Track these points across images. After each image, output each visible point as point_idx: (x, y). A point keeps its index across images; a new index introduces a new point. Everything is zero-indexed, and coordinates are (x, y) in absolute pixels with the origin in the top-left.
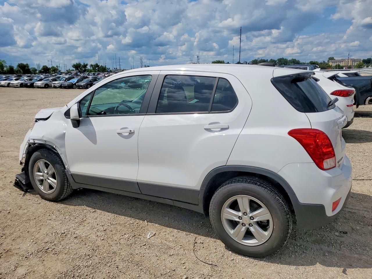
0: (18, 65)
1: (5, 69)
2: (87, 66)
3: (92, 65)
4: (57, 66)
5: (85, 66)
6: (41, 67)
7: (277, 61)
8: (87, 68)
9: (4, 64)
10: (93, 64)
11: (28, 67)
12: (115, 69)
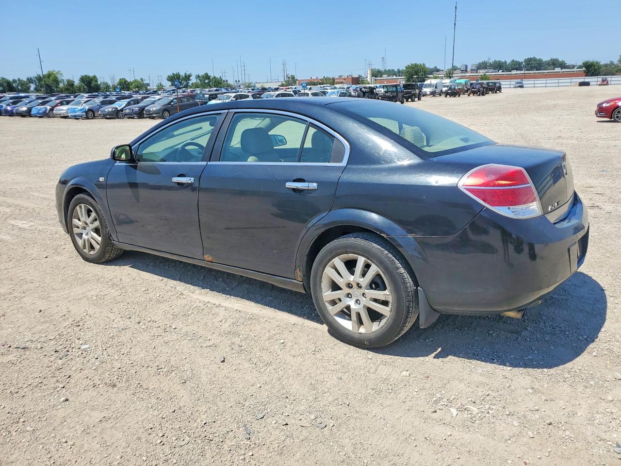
0: (81, 79)
1: (61, 85)
2: (191, 78)
3: (198, 77)
4: (142, 79)
5: (188, 77)
6: (117, 81)
7: (524, 63)
8: (190, 80)
9: (60, 78)
10: (200, 75)
11: (96, 81)
12: (236, 81)
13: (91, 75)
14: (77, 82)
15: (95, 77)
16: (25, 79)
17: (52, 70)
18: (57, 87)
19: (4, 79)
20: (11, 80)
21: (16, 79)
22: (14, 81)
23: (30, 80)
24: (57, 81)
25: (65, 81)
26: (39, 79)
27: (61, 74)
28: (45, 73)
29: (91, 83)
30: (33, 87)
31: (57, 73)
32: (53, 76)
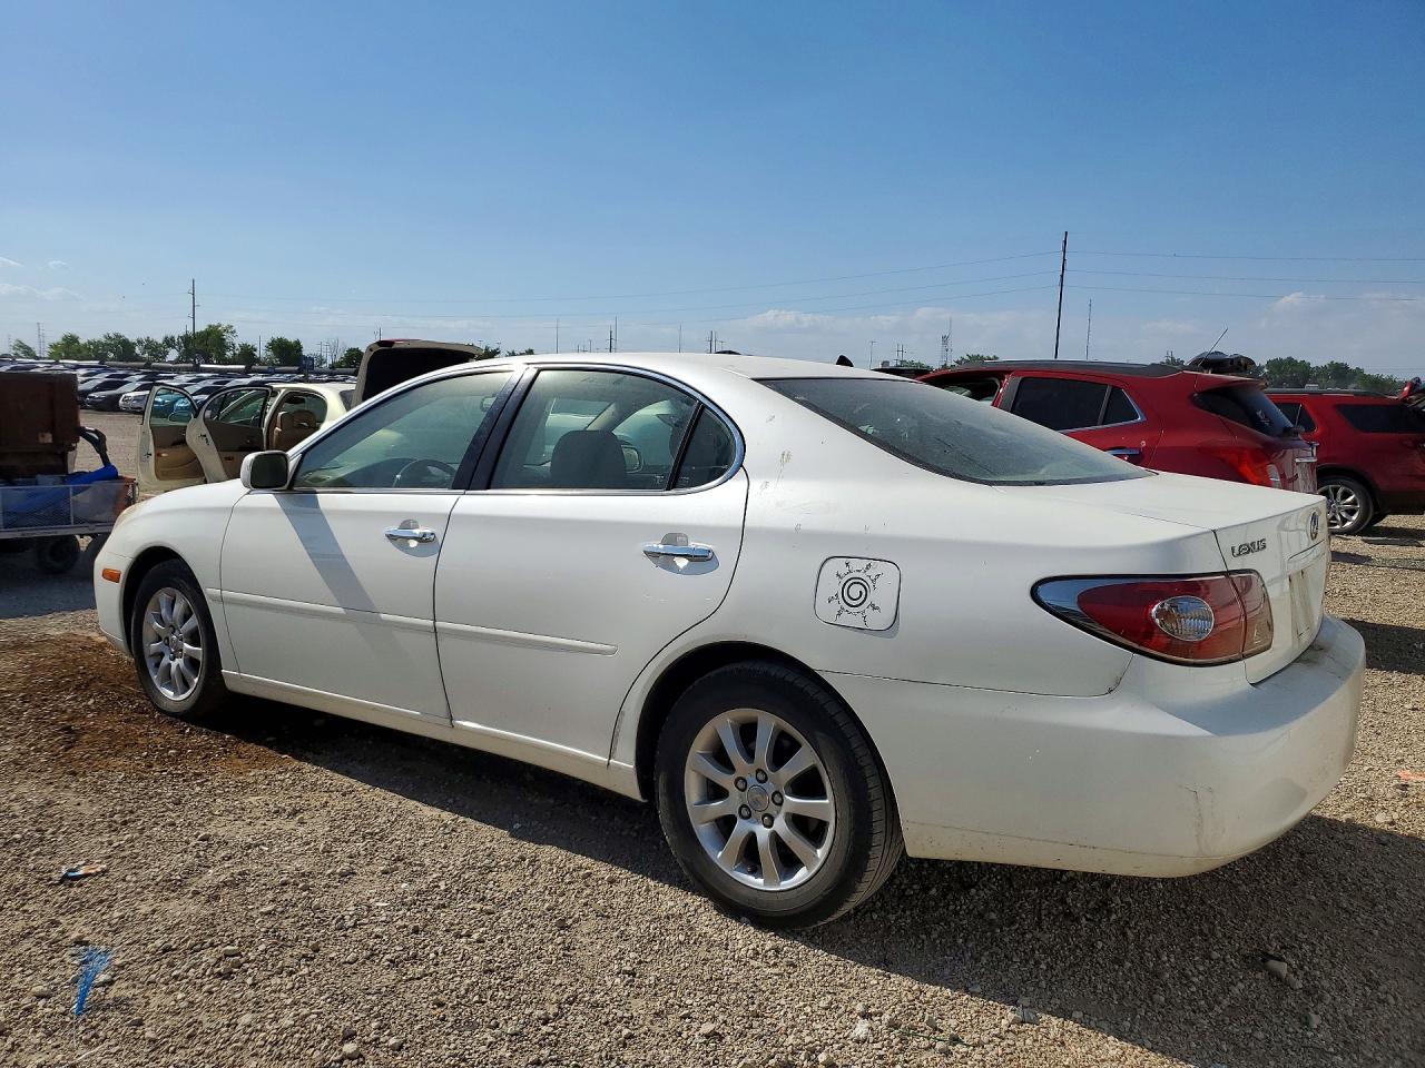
13: (291, 339)
14: (262, 352)
15: (298, 343)
16: (159, 339)
17: (217, 323)
19: (118, 336)
20: (132, 339)
21: (144, 337)
22: (140, 342)
23: (169, 342)
24: (222, 346)
25: (237, 346)
26: (186, 339)
27: (232, 332)
28: (201, 327)
29: (289, 351)
30: (173, 355)
31: (226, 329)
32: (215, 335)
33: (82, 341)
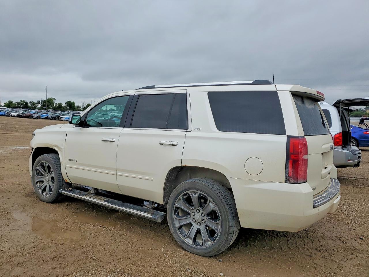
13: (72, 101)
14: (64, 105)
15: (74, 102)
16: (36, 101)
17: (51, 97)
18: (52, 106)
19: (24, 101)
20: (28, 102)
21: (32, 101)
22: (30, 102)
23: (39, 102)
24: (53, 104)
25: (57, 103)
26: (44, 102)
27: (55, 100)
28: (48, 98)
29: (71, 105)
30: (39, 106)
31: (53, 99)
32: (51, 101)
33: (14, 102)
